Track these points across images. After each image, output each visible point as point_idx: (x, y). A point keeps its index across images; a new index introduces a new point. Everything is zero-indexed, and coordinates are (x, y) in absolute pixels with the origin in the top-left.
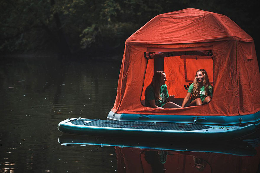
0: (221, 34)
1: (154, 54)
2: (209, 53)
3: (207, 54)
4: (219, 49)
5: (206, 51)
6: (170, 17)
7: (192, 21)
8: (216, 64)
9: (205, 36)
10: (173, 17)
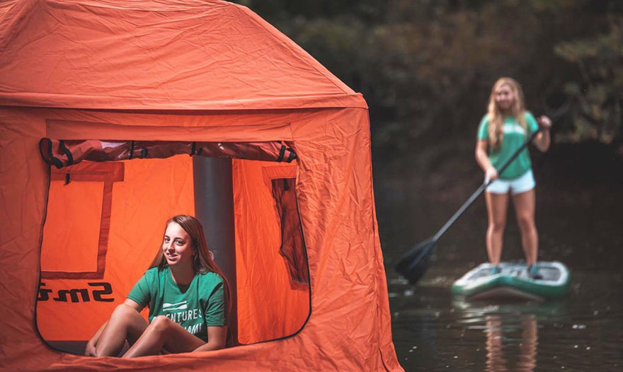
0: (312, 82)
1: (84, 147)
2: (282, 151)
3: (278, 153)
4: (318, 140)
5: (273, 142)
6: (83, 8)
7: (179, 28)
8: (312, 192)
9: (255, 89)
10: (95, 10)
